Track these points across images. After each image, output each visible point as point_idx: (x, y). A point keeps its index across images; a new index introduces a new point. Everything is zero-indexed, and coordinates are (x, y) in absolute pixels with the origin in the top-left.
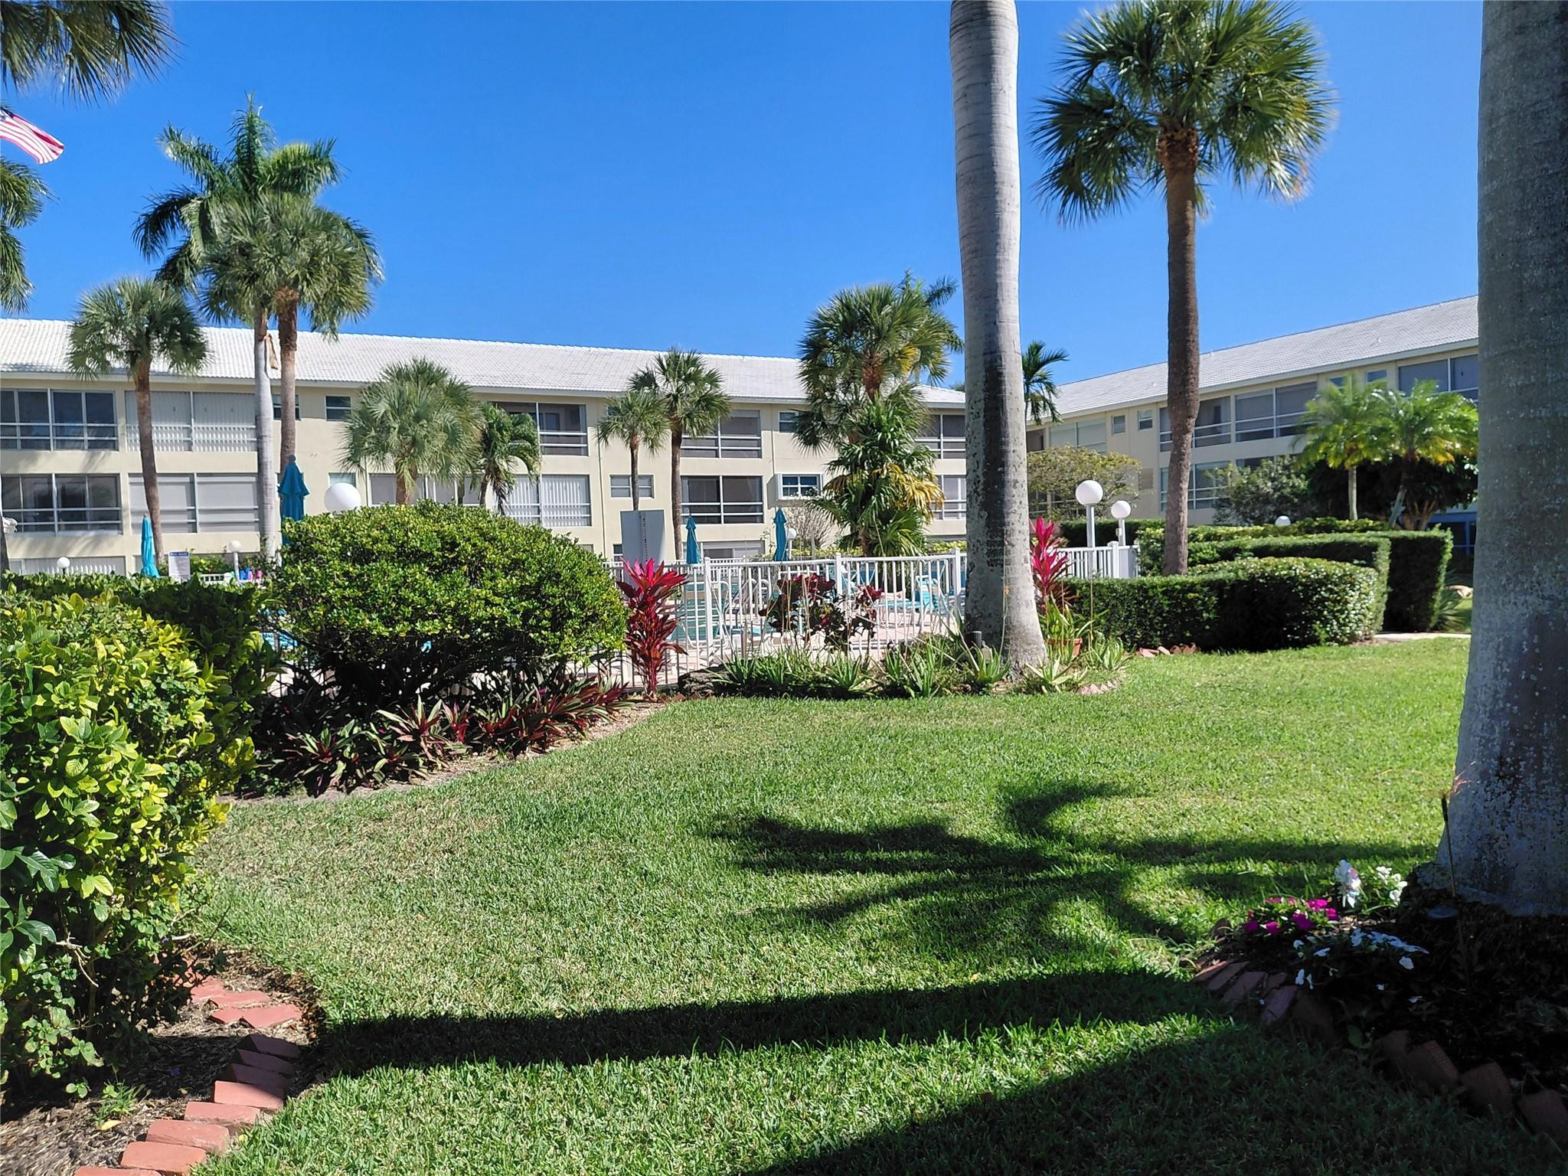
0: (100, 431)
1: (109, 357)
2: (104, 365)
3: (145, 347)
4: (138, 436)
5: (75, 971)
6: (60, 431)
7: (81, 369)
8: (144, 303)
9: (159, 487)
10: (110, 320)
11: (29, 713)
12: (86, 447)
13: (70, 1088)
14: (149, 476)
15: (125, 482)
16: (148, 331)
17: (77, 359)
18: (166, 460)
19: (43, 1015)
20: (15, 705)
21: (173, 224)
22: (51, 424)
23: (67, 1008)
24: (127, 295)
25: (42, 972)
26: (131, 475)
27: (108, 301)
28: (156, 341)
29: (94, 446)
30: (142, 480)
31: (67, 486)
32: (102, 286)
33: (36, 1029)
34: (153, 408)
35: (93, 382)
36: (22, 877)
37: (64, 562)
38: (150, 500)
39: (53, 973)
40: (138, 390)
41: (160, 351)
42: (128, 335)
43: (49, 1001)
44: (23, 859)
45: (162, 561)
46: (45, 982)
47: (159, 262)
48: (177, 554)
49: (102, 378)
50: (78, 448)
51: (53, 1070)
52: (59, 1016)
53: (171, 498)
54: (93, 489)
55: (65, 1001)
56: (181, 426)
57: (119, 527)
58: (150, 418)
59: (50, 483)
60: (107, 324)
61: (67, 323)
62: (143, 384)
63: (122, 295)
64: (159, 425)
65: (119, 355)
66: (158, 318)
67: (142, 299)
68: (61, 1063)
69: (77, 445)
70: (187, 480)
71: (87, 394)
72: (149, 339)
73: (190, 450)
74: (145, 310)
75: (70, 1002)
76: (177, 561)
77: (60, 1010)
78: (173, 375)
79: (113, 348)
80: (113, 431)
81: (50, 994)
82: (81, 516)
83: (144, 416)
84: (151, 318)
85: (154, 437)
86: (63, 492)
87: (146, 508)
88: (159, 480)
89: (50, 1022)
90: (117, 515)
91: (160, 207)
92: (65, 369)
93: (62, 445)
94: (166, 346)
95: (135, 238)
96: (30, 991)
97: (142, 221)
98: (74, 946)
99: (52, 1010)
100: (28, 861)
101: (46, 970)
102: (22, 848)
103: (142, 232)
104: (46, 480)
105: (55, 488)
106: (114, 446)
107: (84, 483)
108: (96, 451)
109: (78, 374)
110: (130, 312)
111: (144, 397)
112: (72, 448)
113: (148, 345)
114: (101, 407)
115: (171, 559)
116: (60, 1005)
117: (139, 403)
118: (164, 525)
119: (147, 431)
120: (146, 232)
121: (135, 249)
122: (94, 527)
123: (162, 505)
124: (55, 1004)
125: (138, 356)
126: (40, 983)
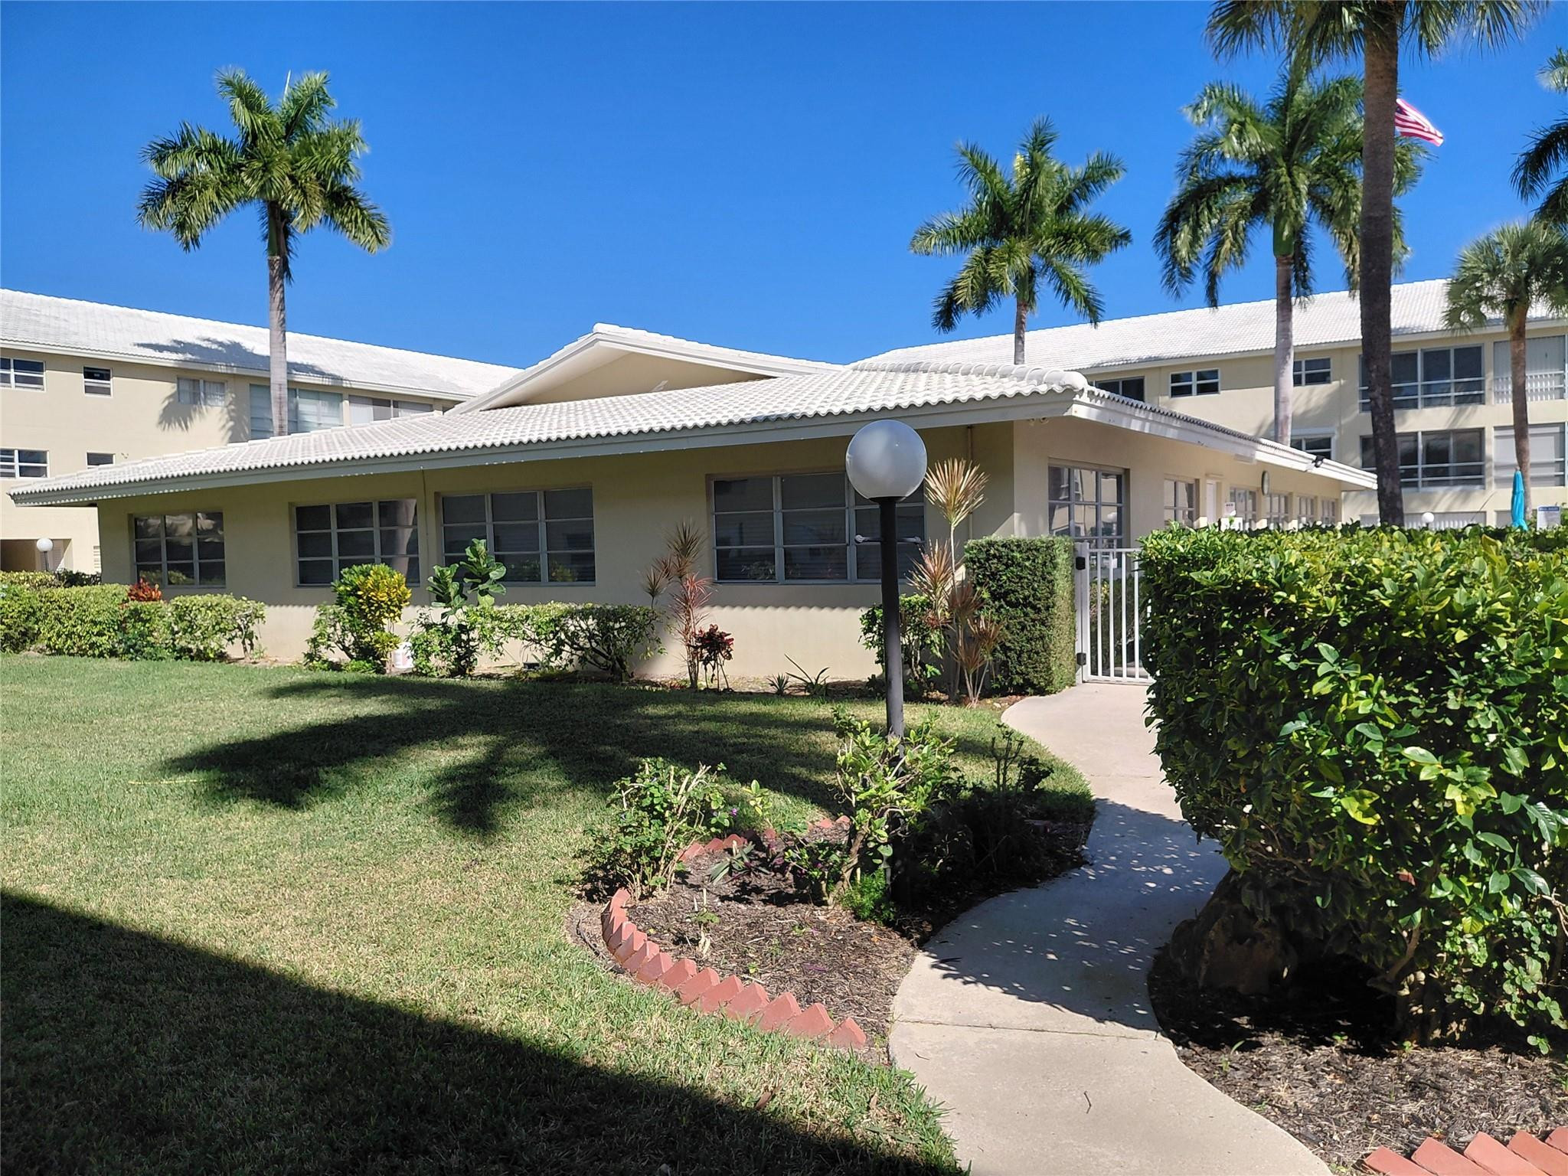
0: (1469, 386)
1: (1484, 309)
2: (1480, 319)
3: (1523, 293)
4: (1510, 387)
5: (1555, 927)
6: (1428, 389)
7: (1457, 325)
8: (1524, 247)
9: (1530, 439)
10: (1488, 271)
11: (1546, 665)
12: (1453, 403)
13: (1531, 1040)
14: (1521, 428)
15: (1490, 434)
16: (1528, 276)
17: (1452, 316)
18: (1538, 410)
19: (1520, 962)
20: (1534, 655)
21: (1557, 155)
22: (1420, 383)
23: (1542, 961)
24: (1506, 243)
25: (1523, 920)
26: (1496, 428)
27: (1487, 250)
28: (1535, 286)
29: (1461, 401)
30: (1512, 432)
31: (1431, 443)
32: (1482, 238)
33: (1512, 972)
34: (1528, 357)
35: (1467, 336)
36: (1523, 824)
37: (1429, 517)
38: (1521, 453)
39: (1534, 924)
40: (1514, 339)
41: (1539, 295)
42: (1504, 283)
43: (1525, 950)
44: (1527, 807)
45: (1530, 516)
46: (1525, 930)
47: (1538, 201)
48: (1547, 509)
49: (1477, 331)
50: (1445, 405)
51: (1519, 1017)
52: (1534, 966)
53: (1541, 449)
54: (1457, 444)
55: (1541, 955)
56: (1553, 373)
57: (1480, 482)
58: (1524, 367)
59: (1416, 441)
60: (1485, 275)
61: (1444, 281)
62: (1519, 333)
63: (1500, 244)
64: (1533, 374)
65: (1494, 307)
66: (1540, 260)
67: (1523, 241)
68: (1524, 1012)
69: (1444, 402)
70: (1557, 430)
71: (1456, 350)
72: (1528, 284)
73: (1562, 398)
74: (1525, 254)
75: (1546, 956)
76: (1546, 517)
77: (1535, 962)
78: (1553, 319)
79: (1489, 299)
80: (1480, 385)
81: (1528, 943)
82: (1445, 472)
83: (1519, 365)
84: (1531, 261)
85: (1528, 386)
86: (1428, 448)
87: (1515, 461)
88: (1531, 431)
89: (1525, 971)
90: (1480, 470)
91: (1542, 141)
92: (1441, 327)
93: (1429, 403)
94: (1546, 289)
95: (1513, 181)
96: (1509, 934)
97: (1521, 162)
98: (1557, 903)
99: (1528, 960)
100: (1531, 811)
101: (1526, 919)
102: (1527, 797)
103: (1521, 174)
104: (1412, 438)
105: (1421, 447)
106: (1480, 399)
107: (1448, 439)
108: (1463, 406)
109: (1453, 330)
110: (1508, 260)
111: (1519, 346)
112: (1440, 405)
113: (1527, 292)
114: (1469, 362)
115: (1540, 515)
116: (1536, 957)
117: (1513, 353)
118: (1533, 478)
119: (1521, 381)
120: (1526, 173)
121: (1513, 192)
122: (1456, 483)
123: (1532, 458)
124: (1531, 953)
125: (1516, 303)
126: (1520, 930)
